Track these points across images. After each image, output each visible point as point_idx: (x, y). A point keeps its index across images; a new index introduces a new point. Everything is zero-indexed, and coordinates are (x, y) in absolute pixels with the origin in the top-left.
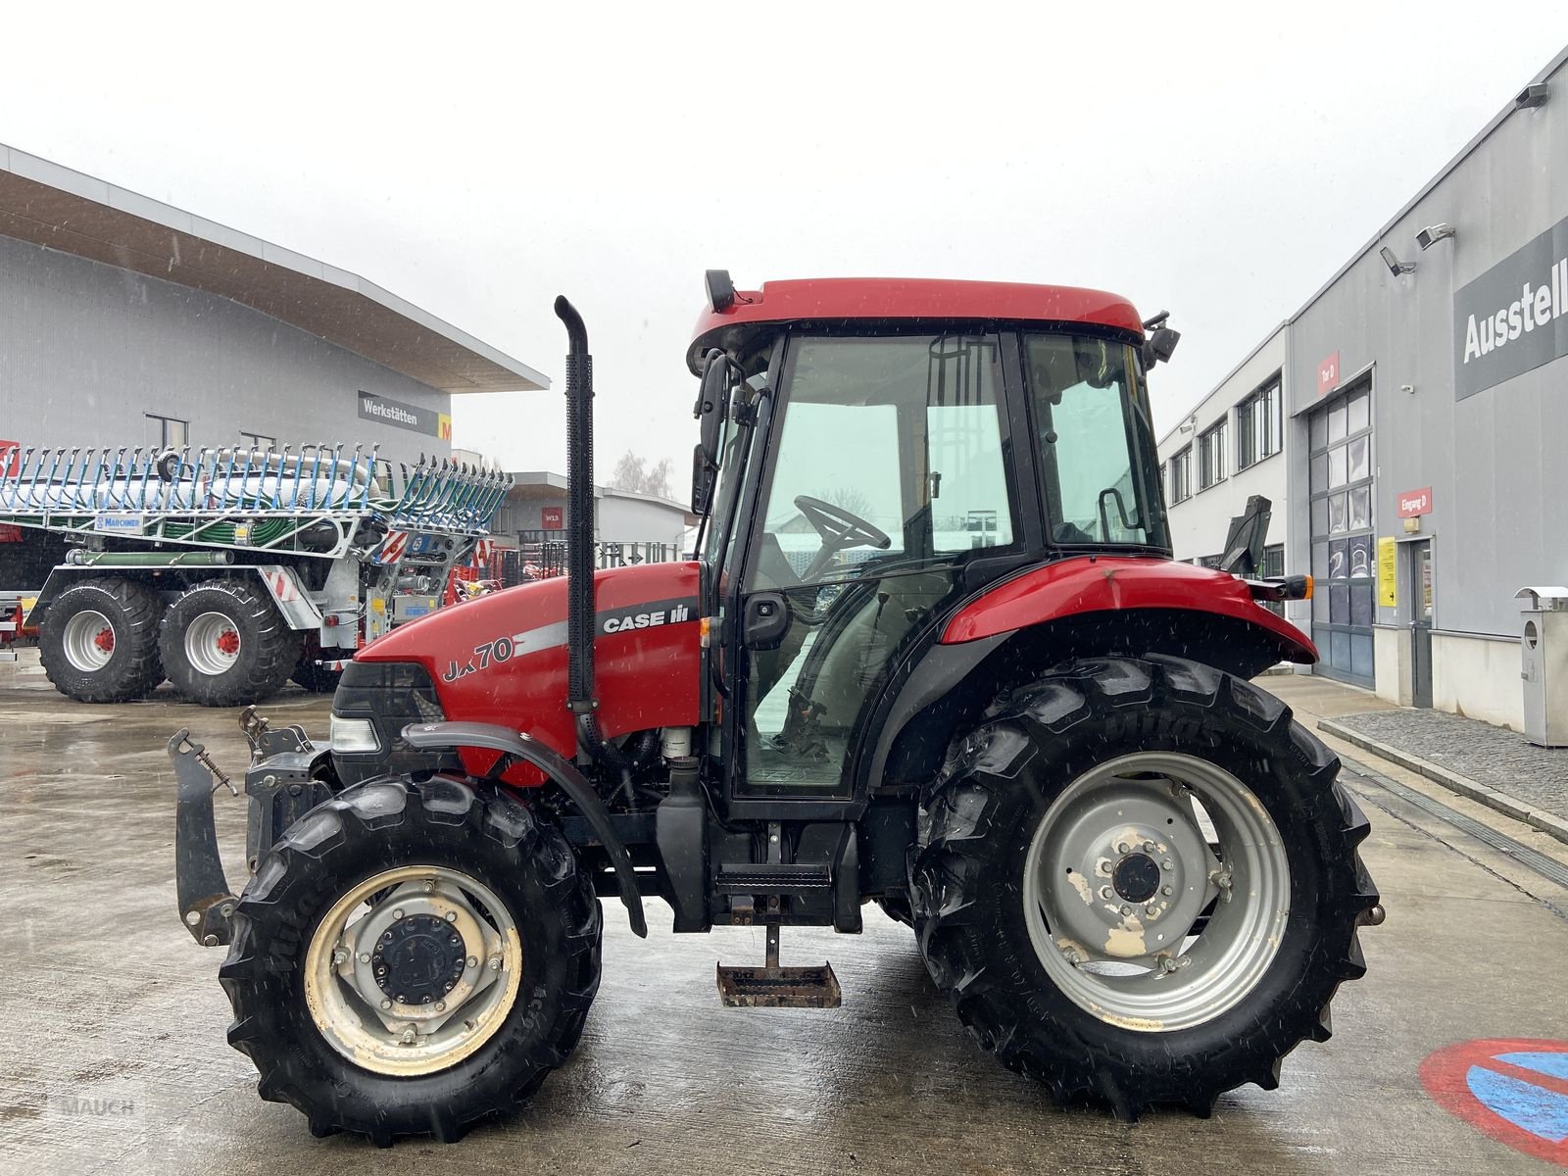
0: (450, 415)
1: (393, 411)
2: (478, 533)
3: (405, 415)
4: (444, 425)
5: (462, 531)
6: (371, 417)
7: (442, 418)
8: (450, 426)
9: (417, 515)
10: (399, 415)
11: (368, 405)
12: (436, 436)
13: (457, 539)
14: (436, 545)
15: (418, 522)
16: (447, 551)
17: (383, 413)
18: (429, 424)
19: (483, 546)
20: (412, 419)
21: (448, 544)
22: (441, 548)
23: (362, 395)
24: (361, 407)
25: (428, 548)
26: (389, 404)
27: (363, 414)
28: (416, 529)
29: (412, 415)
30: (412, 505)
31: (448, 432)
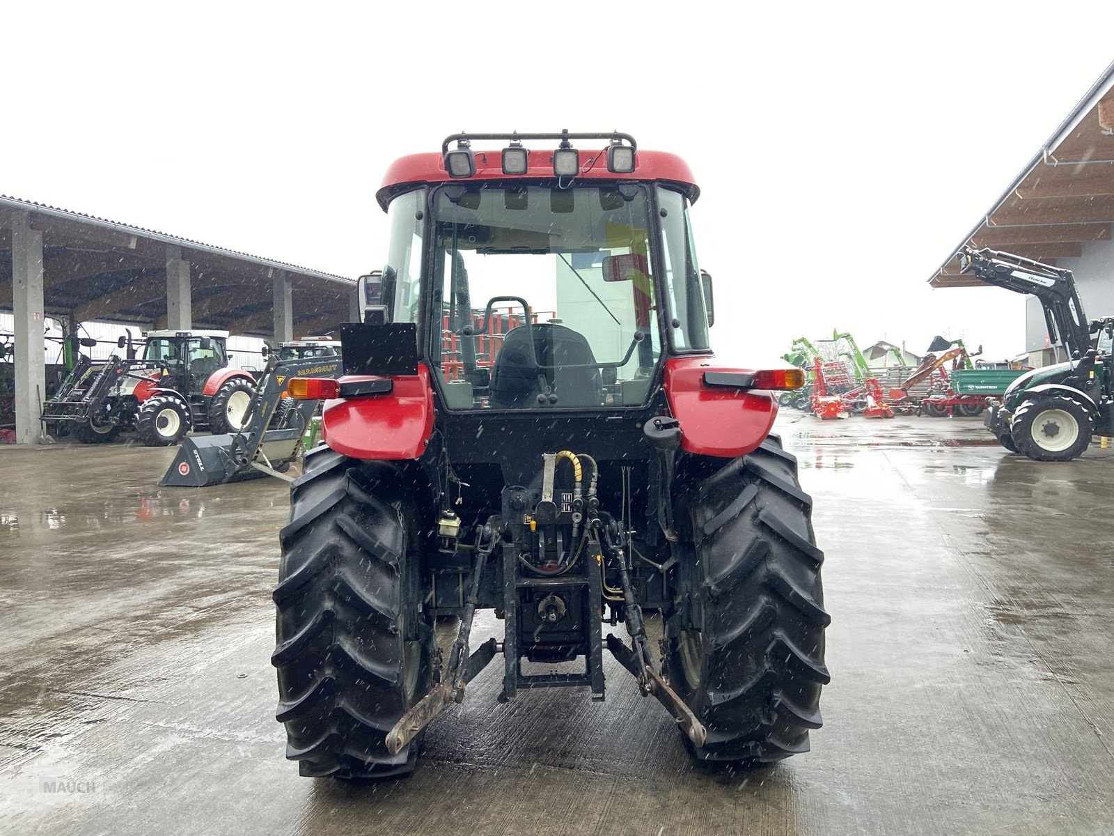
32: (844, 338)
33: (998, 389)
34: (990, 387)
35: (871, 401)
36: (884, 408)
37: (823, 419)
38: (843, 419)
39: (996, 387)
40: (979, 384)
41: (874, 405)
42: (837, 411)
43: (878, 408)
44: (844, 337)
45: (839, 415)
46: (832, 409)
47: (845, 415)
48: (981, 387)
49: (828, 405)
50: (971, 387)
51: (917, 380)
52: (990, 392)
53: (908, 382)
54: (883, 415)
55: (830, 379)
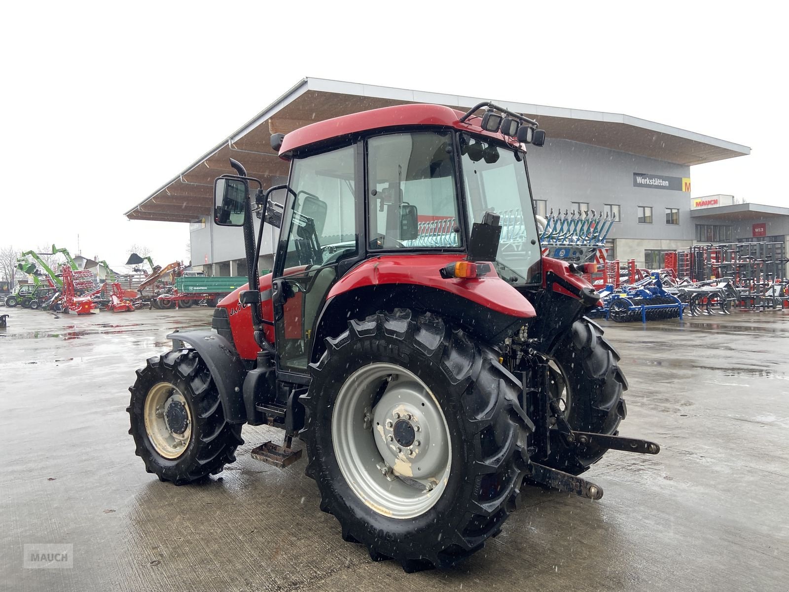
0: (689, 178)
1: (654, 181)
2: (597, 245)
3: (661, 181)
4: (686, 184)
5: (585, 245)
6: (641, 185)
7: (684, 181)
8: (690, 184)
9: (555, 239)
10: (657, 182)
11: (639, 180)
12: (682, 190)
13: (584, 249)
14: (574, 253)
15: (556, 242)
16: (580, 256)
17: (648, 182)
18: (676, 185)
19: (601, 252)
20: (666, 183)
21: (581, 252)
22: (578, 255)
23: (636, 174)
24: (635, 181)
25: (570, 255)
26: (651, 177)
27: (636, 184)
28: (554, 246)
29: (665, 181)
30: (551, 234)
31: (688, 187)
32: (62, 253)
33: (208, 289)
34: (203, 288)
35: (116, 300)
36: (127, 305)
37: (79, 315)
38: (95, 314)
39: (206, 288)
40: (196, 286)
41: (118, 303)
42: (90, 308)
43: (123, 304)
44: (62, 251)
45: (92, 311)
46: (87, 306)
47: (97, 311)
48: (198, 288)
49: (82, 304)
50: (191, 288)
51: (148, 284)
52: (203, 291)
53: (142, 285)
54: (128, 310)
55: (78, 284)
